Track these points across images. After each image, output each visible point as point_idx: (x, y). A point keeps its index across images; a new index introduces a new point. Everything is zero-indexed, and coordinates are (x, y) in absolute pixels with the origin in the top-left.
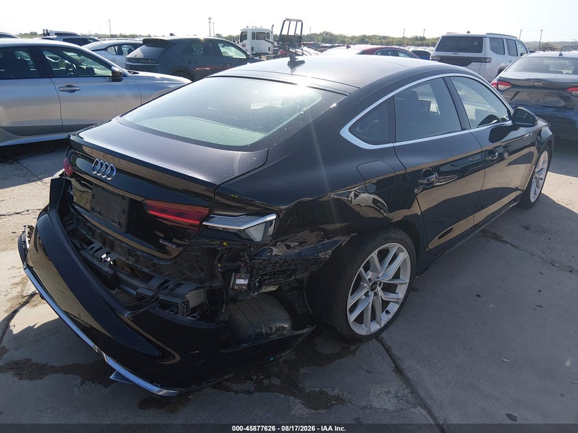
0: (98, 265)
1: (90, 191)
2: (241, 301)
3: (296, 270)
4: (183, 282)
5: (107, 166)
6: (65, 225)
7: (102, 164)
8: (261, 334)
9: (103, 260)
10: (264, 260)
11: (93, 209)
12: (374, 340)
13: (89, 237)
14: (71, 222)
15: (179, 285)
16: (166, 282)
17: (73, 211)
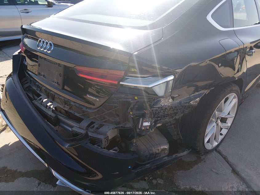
0: (45, 110)
1: (37, 64)
2: (144, 135)
3: (177, 113)
4: (104, 123)
5: (47, 43)
6: (22, 84)
7: (43, 42)
8: (153, 154)
9: (48, 107)
10: (159, 108)
11: (39, 74)
12: (214, 152)
13: (38, 92)
14: (26, 82)
15: (101, 126)
16: (92, 123)
17: (27, 75)
